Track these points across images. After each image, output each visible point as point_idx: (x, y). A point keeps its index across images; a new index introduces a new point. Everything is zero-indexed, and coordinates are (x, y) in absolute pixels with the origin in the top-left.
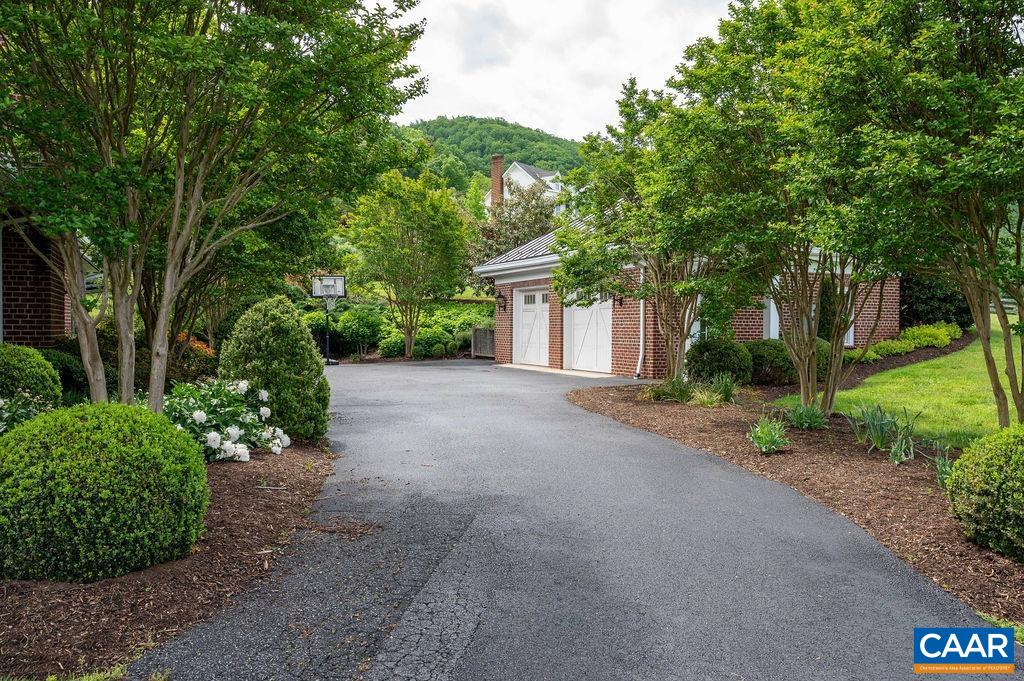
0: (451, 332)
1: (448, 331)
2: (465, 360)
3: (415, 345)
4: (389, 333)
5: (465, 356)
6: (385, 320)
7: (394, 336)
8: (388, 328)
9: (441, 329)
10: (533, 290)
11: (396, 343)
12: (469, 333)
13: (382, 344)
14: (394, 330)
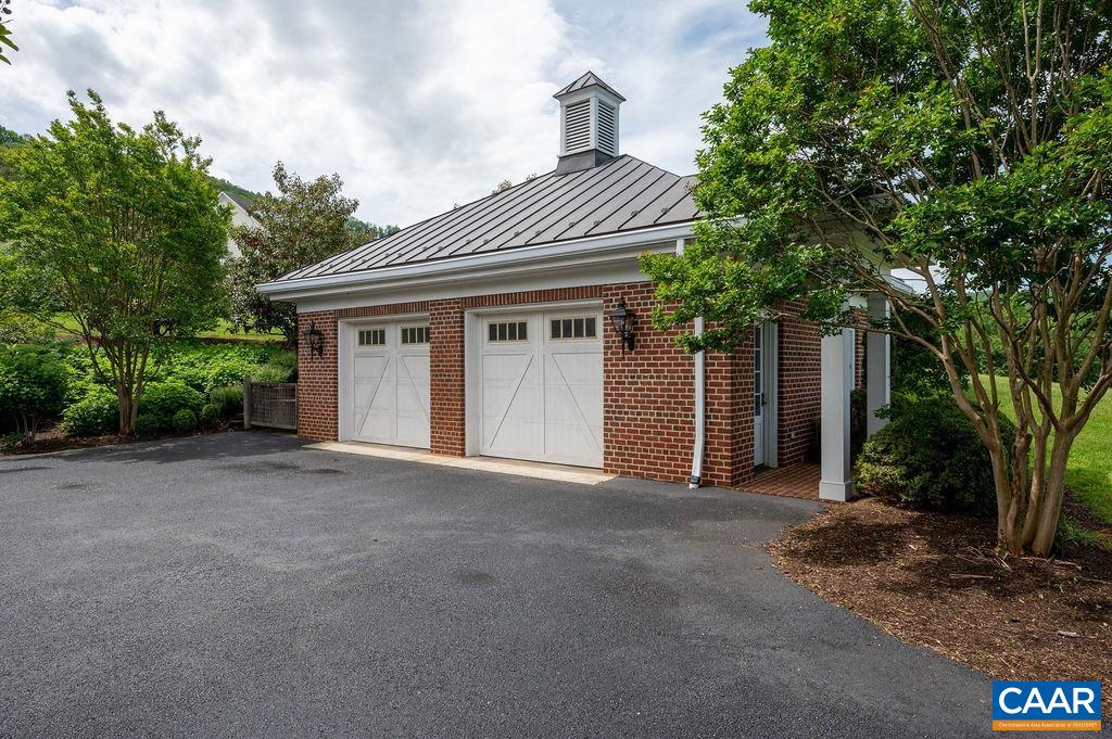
0: (200, 388)
1: (193, 386)
2: (231, 434)
3: (139, 413)
4: (83, 391)
5: (232, 426)
6: (72, 370)
7: (95, 397)
8: (79, 383)
9: (181, 384)
10: (381, 322)
11: (99, 410)
12: (237, 388)
13: (70, 411)
14: (91, 385)
